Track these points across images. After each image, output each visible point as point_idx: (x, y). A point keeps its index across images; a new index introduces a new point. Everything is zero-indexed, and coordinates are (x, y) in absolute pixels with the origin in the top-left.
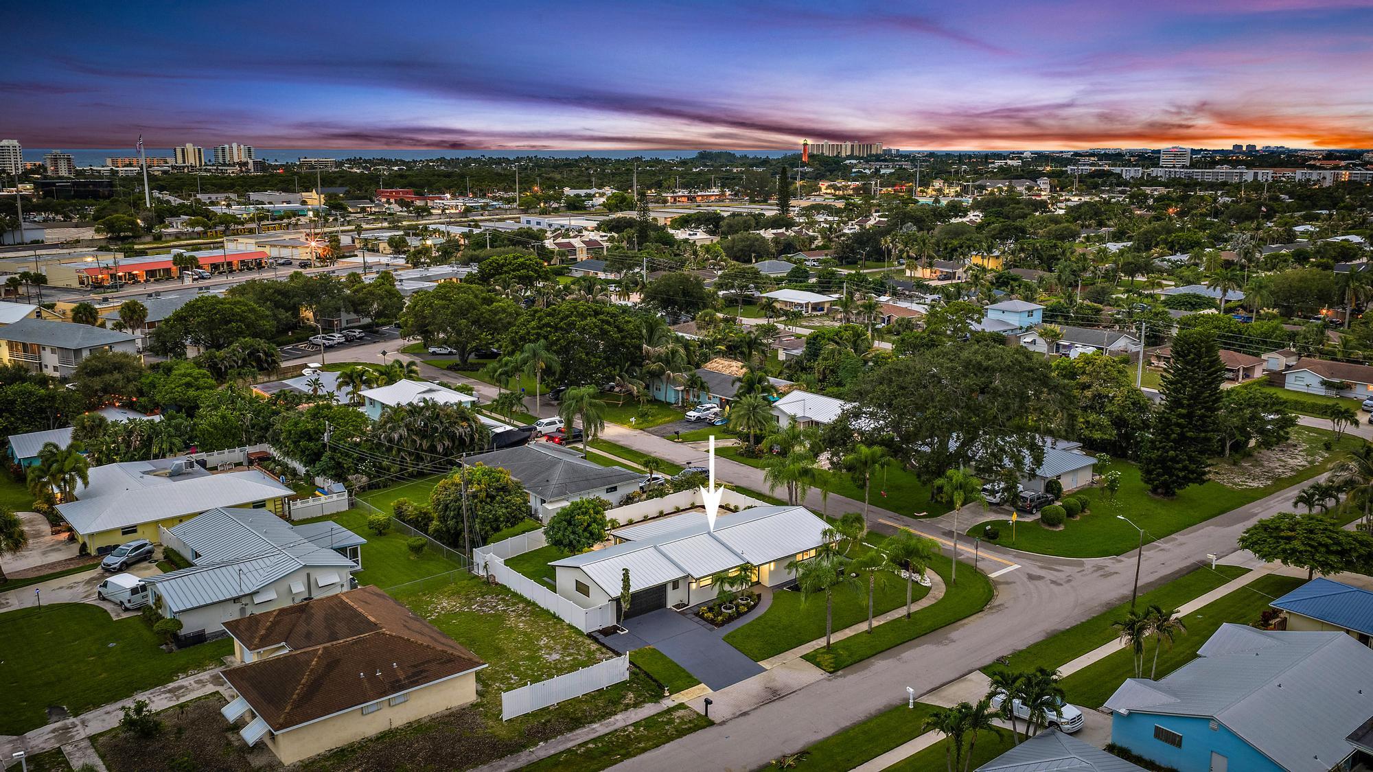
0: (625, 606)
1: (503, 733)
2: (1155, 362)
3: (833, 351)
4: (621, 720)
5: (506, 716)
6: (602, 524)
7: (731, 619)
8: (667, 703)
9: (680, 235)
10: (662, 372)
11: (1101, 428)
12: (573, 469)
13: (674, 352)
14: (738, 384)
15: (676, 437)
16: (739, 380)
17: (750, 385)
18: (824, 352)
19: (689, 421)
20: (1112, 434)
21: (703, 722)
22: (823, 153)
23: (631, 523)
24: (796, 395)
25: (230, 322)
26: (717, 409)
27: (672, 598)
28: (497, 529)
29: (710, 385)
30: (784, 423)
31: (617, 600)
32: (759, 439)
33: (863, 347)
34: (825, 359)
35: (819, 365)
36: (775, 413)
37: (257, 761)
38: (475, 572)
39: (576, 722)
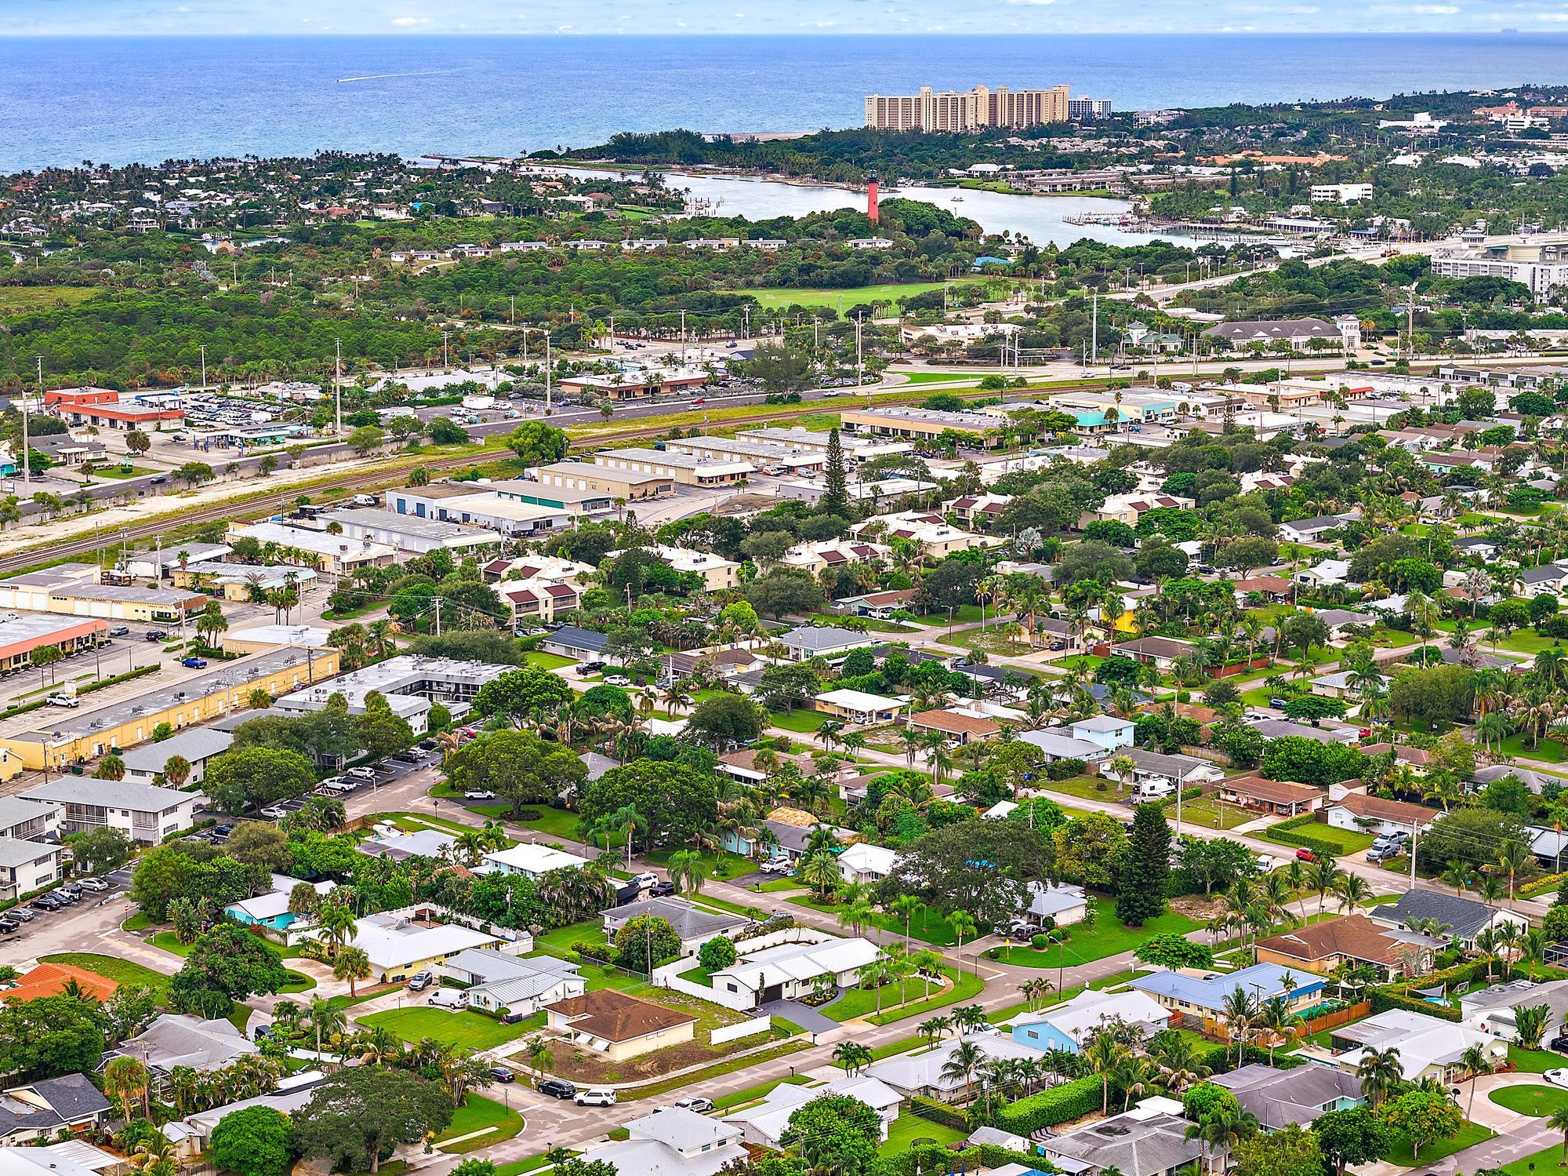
0: (761, 994)
1: (714, 1049)
2: (1223, 796)
3: (892, 802)
4: (770, 1045)
5: (713, 1042)
6: (734, 952)
7: (821, 1003)
8: (791, 1039)
9: (681, 559)
10: (735, 826)
11: (1100, 876)
12: (696, 918)
13: (746, 808)
14: (807, 841)
15: (757, 889)
16: (809, 836)
17: (820, 841)
18: (885, 802)
19: (764, 873)
20: (1107, 879)
21: (813, 1045)
22: (918, 129)
23: (754, 951)
24: (859, 847)
25: (289, 777)
26: (789, 862)
27: (786, 993)
28: (664, 957)
29: (779, 837)
30: (848, 877)
31: (756, 992)
32: (828, 889)
33: (921, 795)
34: (886, 809)
35: (880, 813)
36: (841, 864)
37: (602, 1060)
38: (655, 983)
39: (747, 1047)
